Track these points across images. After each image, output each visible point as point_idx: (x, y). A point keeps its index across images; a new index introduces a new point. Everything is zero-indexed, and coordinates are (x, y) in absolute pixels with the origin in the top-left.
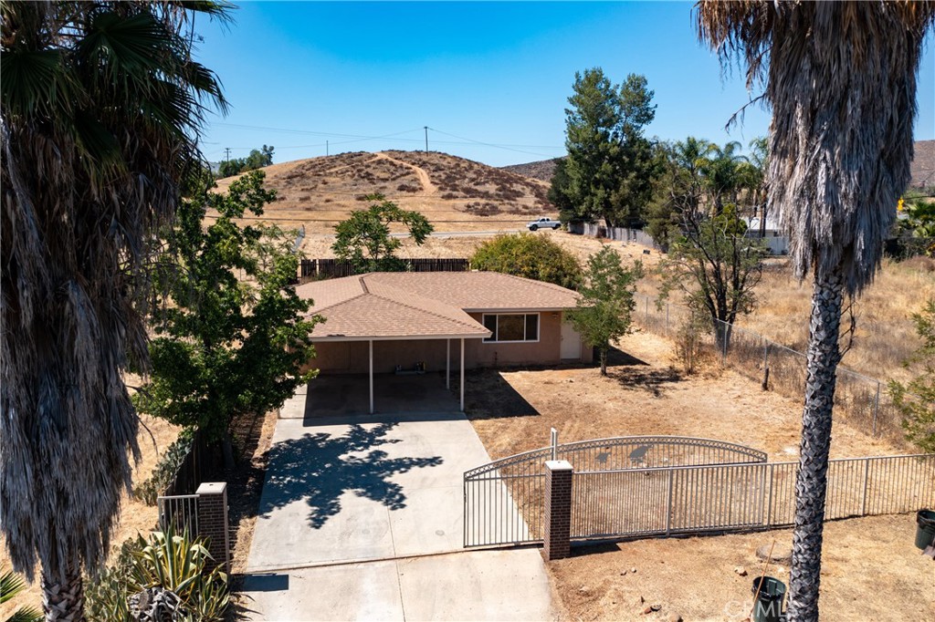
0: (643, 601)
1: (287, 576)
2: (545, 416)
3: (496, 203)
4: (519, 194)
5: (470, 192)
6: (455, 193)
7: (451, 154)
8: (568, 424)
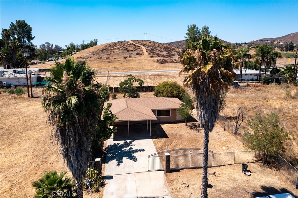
0: (182, 182)
1: (113, 177)
2: (170, 138)
3: (166, 59)
4: (174, 55)
5: (158, 55)
6: (154, 55)
7: (153, 41)
8: (175, 140)
